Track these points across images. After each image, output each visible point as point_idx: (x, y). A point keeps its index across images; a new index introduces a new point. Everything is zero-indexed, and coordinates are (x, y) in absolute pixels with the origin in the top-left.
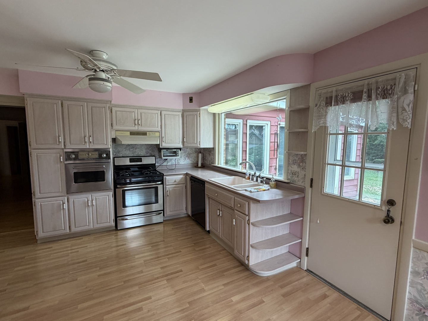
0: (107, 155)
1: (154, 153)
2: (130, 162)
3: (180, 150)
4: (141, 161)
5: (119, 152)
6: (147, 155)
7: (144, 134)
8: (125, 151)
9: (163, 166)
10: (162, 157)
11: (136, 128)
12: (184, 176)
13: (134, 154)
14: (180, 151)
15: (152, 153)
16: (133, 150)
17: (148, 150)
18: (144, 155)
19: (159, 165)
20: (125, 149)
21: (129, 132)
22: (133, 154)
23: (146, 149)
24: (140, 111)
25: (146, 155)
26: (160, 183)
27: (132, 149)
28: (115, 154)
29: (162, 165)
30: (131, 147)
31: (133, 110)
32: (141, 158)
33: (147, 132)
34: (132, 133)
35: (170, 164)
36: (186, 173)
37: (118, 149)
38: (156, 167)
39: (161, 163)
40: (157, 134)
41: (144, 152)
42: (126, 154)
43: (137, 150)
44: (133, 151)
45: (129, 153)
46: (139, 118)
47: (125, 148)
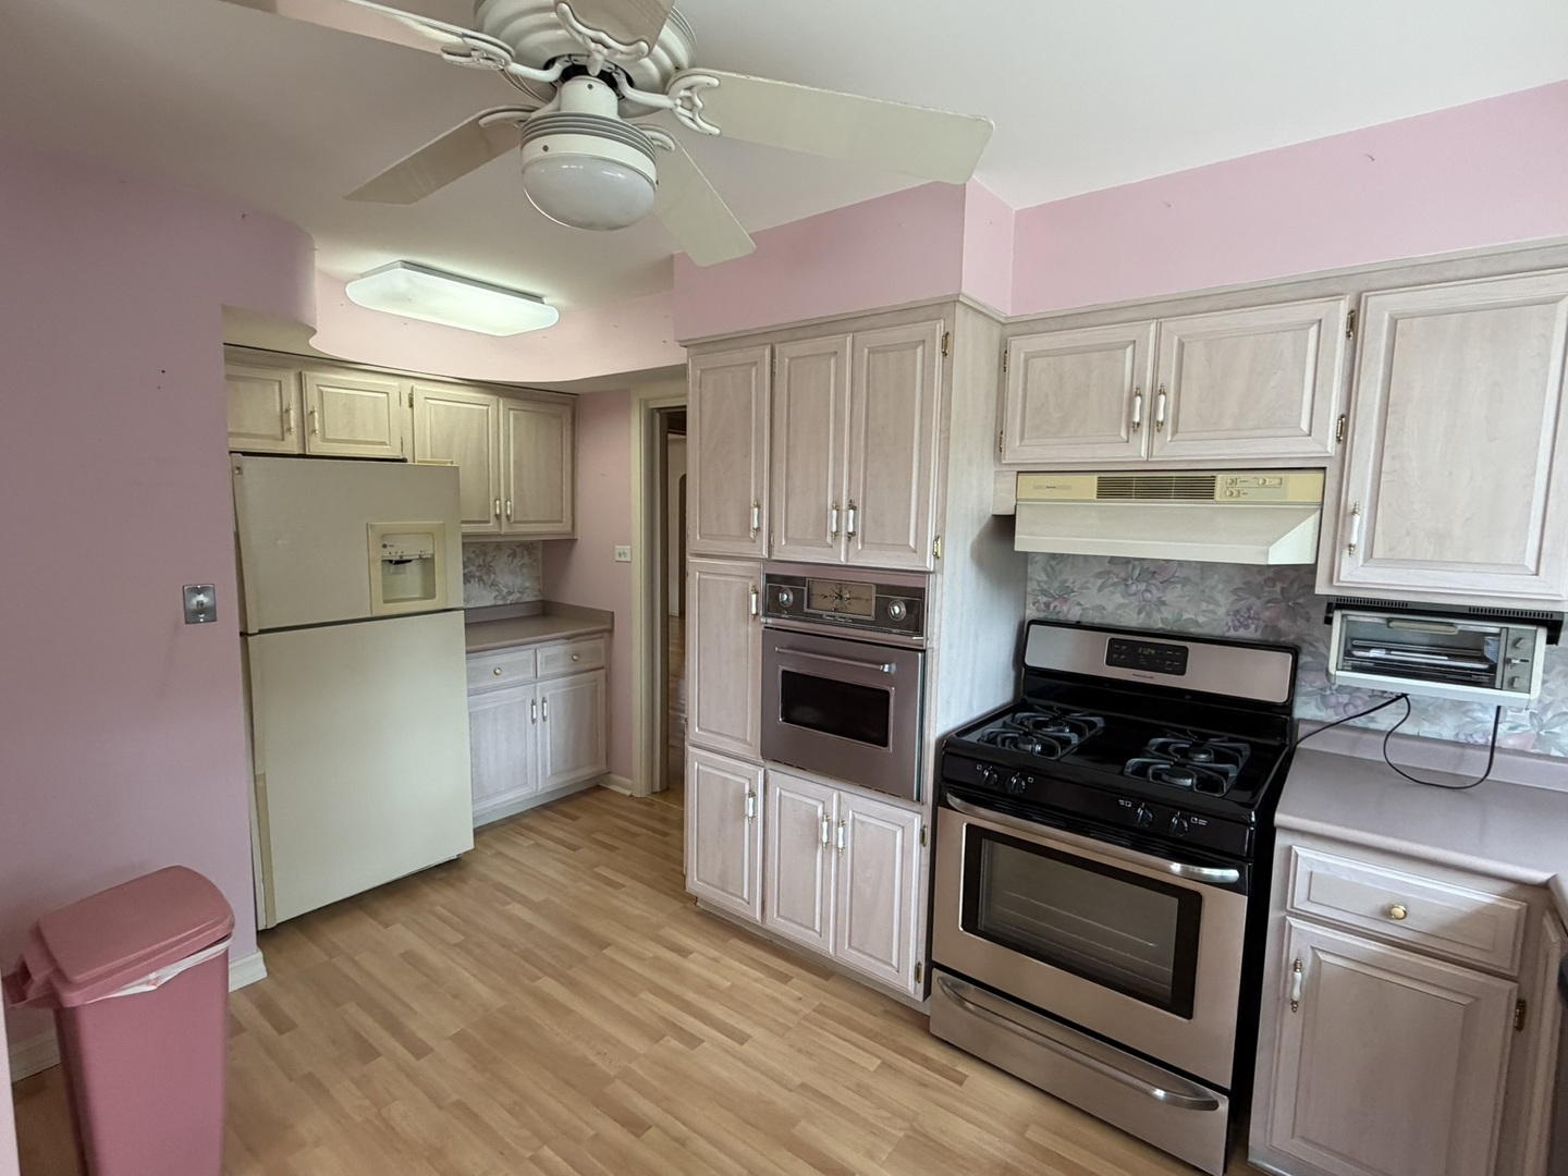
0: (910, 606)
1: (1301, 623)
2: (1110, 662)
3: (1542, 634)
4: (1181, 671)
5: (1065, 594)
6: (1242, 634)
7: (1196, 485)
8: (1100, 589)
9: (1366, 730)
10: (1332, 670)
11: (1137, 452)
12: (1514, 906)
13: (1149, 615)
14: (1552, 639)
15: (1283, 624)
16: (1146, 590)
17: (1253, 599)
18: (1217, 632)
19: (1335, 719)
20: (1100, 582)
21: (1095, 477)
22: (1143, 615)
23: (1235, 592)
24: (1175, 328)
25: (1232, 634)
26: (1233, 874)
27: (1142, 586)
28: (1047, 605)
29: (1358, 722)
30: (1137, 572)
31: (1130, 332)
32: (1186, 649)
33: (1220, 477)
34: (1115, 486)
35: (1448, 734)
36: (1541, 876)
37: (1064, 577)
38: (1302, 730)
39: (1352, 711)
40: (1304, 488)
41: (1221, 611)
42: (1104, 609)
43: (1173, 595)
44: (1148, 595)
45: (1120, 606)
46: (1168, 378)
47: (1099, 575)
